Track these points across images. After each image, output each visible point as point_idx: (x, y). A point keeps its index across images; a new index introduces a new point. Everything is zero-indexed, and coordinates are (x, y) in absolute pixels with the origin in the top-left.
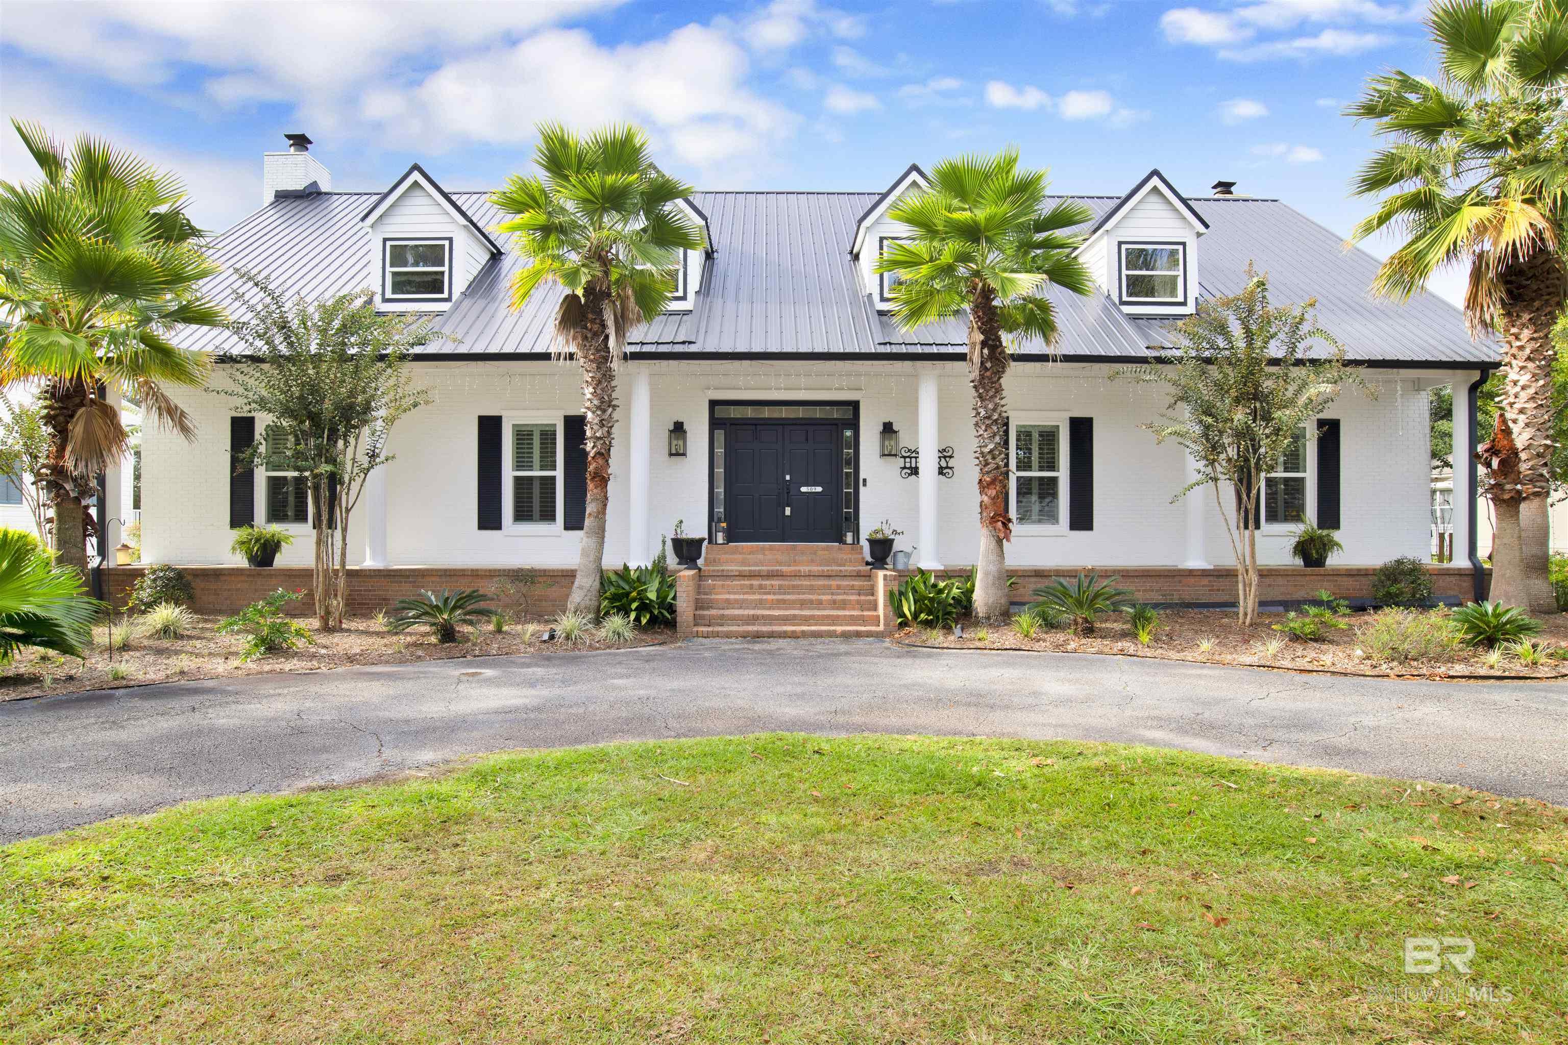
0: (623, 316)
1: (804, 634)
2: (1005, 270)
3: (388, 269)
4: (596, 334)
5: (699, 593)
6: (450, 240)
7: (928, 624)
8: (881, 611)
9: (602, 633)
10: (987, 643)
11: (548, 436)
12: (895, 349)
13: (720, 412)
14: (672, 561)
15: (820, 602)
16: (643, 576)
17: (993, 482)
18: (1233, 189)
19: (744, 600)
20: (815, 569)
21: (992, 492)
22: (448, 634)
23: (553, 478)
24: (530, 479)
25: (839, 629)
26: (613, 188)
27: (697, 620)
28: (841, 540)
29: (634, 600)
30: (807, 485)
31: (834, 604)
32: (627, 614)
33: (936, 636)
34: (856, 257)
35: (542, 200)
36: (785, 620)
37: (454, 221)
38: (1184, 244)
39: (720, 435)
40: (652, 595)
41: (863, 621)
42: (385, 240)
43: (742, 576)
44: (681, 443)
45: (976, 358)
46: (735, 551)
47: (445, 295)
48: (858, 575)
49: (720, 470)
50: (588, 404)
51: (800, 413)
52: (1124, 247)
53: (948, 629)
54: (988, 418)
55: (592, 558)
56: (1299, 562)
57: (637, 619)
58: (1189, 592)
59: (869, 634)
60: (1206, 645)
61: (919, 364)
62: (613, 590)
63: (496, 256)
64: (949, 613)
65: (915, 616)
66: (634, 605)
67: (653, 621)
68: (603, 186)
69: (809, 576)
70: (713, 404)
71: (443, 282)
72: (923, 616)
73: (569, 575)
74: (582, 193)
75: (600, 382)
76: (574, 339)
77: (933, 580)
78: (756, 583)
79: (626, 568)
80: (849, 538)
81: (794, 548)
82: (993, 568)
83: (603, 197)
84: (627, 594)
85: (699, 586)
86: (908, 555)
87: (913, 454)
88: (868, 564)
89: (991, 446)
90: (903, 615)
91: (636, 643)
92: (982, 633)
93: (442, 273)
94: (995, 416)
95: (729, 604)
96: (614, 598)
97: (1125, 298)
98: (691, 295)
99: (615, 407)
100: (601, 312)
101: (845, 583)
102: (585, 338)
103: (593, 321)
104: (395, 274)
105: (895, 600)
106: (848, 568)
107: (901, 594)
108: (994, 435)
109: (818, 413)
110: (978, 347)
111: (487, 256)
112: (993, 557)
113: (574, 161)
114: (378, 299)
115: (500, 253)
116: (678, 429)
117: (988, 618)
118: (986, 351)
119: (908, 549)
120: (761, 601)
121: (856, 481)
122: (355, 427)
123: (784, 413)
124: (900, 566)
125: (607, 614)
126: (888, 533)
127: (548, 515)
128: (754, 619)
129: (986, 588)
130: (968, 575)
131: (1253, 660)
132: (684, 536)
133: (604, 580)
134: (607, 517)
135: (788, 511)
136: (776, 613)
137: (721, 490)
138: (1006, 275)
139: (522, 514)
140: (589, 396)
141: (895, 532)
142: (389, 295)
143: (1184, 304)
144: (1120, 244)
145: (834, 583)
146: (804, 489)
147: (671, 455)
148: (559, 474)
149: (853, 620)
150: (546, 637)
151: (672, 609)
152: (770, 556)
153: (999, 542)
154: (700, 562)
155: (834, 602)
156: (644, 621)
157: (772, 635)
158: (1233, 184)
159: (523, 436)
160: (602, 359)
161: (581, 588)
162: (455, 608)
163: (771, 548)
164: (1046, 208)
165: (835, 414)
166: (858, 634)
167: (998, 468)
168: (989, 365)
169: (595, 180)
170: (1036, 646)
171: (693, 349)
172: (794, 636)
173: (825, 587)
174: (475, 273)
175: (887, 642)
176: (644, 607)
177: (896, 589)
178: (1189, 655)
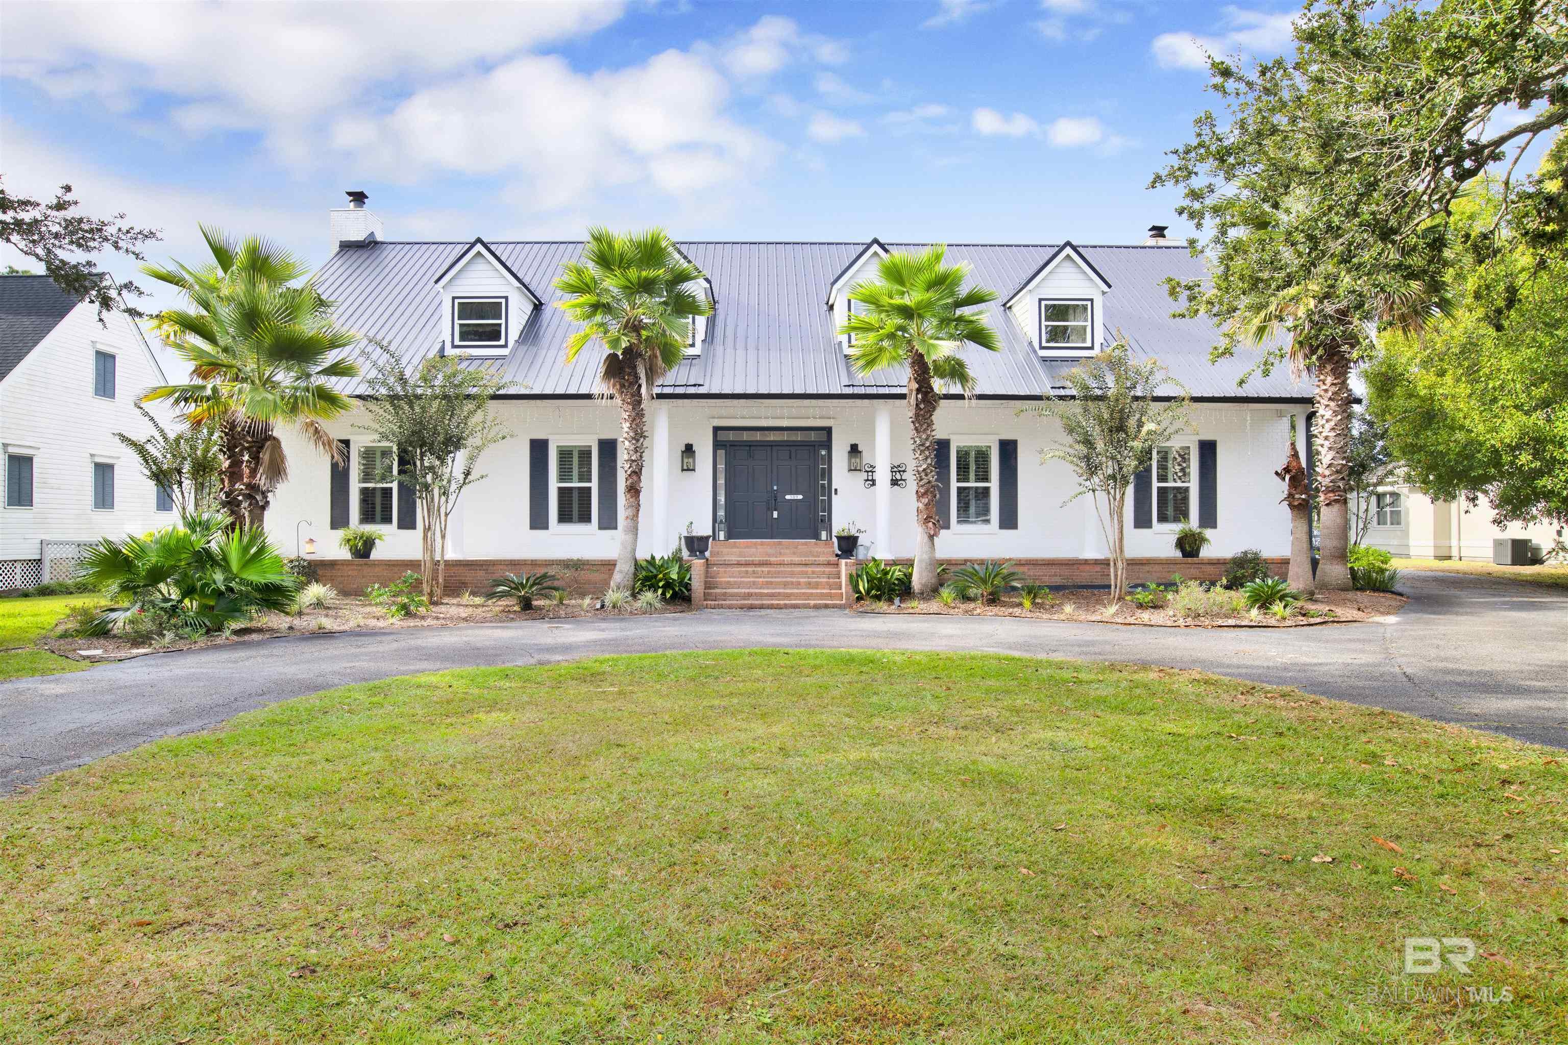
0: (651, 369)
1: (786, 607)
2: (931, 338)
3: (457, 321)
4: (631, 384)
5: (707, 577)
6: (506, 298)
7: (878, 598)
8: (844, 590)
9: (638, 604)
10: (917, 611)
11: (585, 454)
12: (857, 391)
13: (722, 436)
14: (685, 554)
15: (799, 583)
16: (666, 564)
17: (925, 493)
18: (1166, 232)
19: (741, 582)
20: (796, 559)
21: (925, 500)
22: (526, 605)
23: (589, 489)
24: (570, 489)
25: (812, 602)
26: (646, 279)
27: (706, 597)
28: (817, 537)
29: (661, 580)
30: (791, 494)
31: (809, 585)
32: (655, 591)
33: (882, 606)
34: (831, 308)
35: (592, 285)
36: (772, 596)
37: (510, 284)
38: (1092, 300)
39: (721, 453)
40: (674, 576)
41: (830, 596)
42: (454, 298)
43: (739, 564)
44: (691, 460)
45: (913, 401)
46: (735, 546)
47: (502, 342)
48: (829, 564)
49: (721, 481)
50: (625, 435)
51: (785, 436)
52: (1043, 303)
53: (890, 601)
54: (923, 445)
55: (629, 549)
56: (1178, 554)
57: (663, 594)
58: (1084, 577)
59: (834, 606)
60: (1068, 608)
61: (875, 401)
62: (644, 573)
63: (538, 307)
64: (894, 590)
65: (868, 592)
66: (661, 584)
67: (675, 596)
68: (639, 278)
69: (792, 564)
70: (716, 429)
71: (500, 332)
72: (873, 592)
73: (609, 566)
74: (623, 282)
75: (634, 420)
76: (614, 386)
77: (883, 566)
78: (750, 569)
79: (653, 558)
80: (824, 535)
81: (780, 543)
82: (925, 557)
83: (639, 284)
84: (656, 576)
85: (707, 572)
86: (867, 549)
87: (872, 470)
88: (837, 555)
89: (924, 466)
90: (859, 592)
91: (663, 611)
92: (915, 603)
93: (500, 325)
94: (928, 444)
95: (729, 585)
96: (647, 579)
97: (1044, 344)
98: (698, 343)
99: (645, 437)
100: (635, 367)
101: (818, 569)
102: (622, 386)
103: (629, 374)
104: (461, 325)
105: (854, 581)
106: (822, 559)
107: (858, 576)
108: (926, 458)
109: (799, 437)
110: (914, 393)
111: (531, 307)
112: (927, 548)
113: (617, 258)
114: (448, 345)
115: (541, 304)
116: (689, 450)
117: (922, 593)
118: (920, 396)
119: (868, 544)
120: (754, 583)
121: (828, 491)
122: (451, 452)
123: (772, 437)
124: (861, 557)
125: (641, 590)
126: (853, 532)
127: (585, 518)
128: (750, 595)
129: (920, 573)
130: (910, 563)
131: (1099, 618)
132: (694, 534)
133: (637, 566)
134: (640, 519)
135: (775, 514)
136: (766, 591)
137: (723, 499)
138: (932, 341)
139: (565, 517)
140: (626, 429)
141: (859, 531)
142: (457, 342)
143: (1092, 348)
144: (1040, 300)
145: (810, 569)
146: (788, 497)
147: (683, 470)
148: (594, 485)
149: (822, 596)
150: (598, 606)
151: (688, 586)
152: (761, 549)
153: (931, 537)
154: (707, 554)
155: (809, 583)
156: (668, 596)
157: (762, 607)
158: (1165, 228)
159: (565, 455)
160: (637, 402)
161: (621, 572)
162: (534, 584)
163: (762, 544)
164: (963, 291)
165: (813, 436)
166: (826, 606)
167: (929, 482)
168: (922, 406)
169: (633, 274)
170: (952, 611)
171: (701, 390)
172: (778, 607)
173: (803, 573)
174: (524, 323)
175: (847, 611)
176: (668, 585)
177: (854, 573)
178: (1056, 617)
